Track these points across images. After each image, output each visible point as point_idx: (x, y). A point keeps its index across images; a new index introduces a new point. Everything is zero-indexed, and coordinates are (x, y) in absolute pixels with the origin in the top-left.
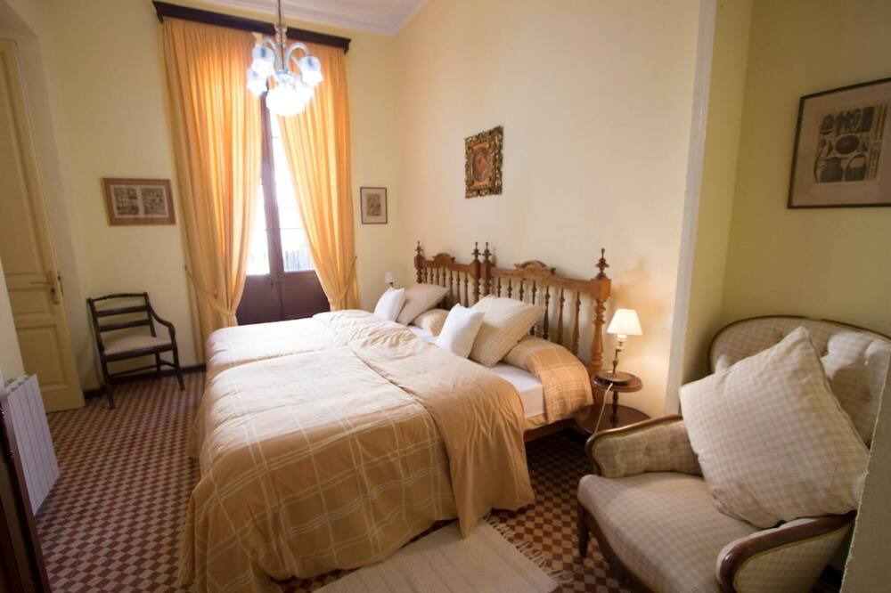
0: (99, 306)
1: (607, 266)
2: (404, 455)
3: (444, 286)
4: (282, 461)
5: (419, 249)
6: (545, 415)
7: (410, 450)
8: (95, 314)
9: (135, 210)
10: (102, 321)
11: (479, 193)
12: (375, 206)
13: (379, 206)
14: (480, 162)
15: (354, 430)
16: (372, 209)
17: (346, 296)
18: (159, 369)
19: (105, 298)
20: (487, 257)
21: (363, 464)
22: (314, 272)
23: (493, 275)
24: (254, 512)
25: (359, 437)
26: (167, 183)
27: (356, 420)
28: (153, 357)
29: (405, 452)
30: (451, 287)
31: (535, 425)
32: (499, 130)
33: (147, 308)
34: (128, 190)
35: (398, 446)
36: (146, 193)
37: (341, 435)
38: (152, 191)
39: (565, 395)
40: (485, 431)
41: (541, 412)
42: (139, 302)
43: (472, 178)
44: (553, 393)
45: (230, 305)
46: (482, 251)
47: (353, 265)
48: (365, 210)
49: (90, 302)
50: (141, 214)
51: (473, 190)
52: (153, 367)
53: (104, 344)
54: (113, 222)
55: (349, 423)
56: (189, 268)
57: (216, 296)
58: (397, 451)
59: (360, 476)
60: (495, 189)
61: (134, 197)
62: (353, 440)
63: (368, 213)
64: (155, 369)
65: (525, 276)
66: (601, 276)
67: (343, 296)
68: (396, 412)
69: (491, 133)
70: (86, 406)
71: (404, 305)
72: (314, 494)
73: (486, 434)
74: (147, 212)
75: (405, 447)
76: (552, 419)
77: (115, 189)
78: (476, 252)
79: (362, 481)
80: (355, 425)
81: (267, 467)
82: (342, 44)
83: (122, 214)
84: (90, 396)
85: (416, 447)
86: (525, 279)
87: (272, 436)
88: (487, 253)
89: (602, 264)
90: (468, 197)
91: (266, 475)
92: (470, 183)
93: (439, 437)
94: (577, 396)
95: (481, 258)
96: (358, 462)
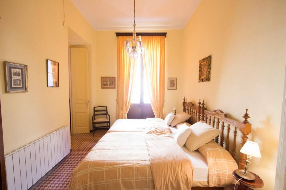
0: (96, 109)
1: (249, 117)
2: (136, 180)
3: (190, 114)
4: (96, 169)
5: (184, 99)
6: (208, 182)
7: (139, 179)
8: (95, 111)
9: (107, 85)
10: (96, 113)
11: (203, 81)
12: (173, 83)
13: (174, 84)
14: (203, 69)
15: (121, 165)
16: (172, 85)
17: (160, 113)
18: (107, 127)
19: (98, 107)
20: (203, 106)
21: (120, 179)
22: (150, 104)
23: (205, 113)
24: (84, 184)
25: (121, 169)
26: (114, 78)
27: (123, 162)
28: (106, 124)
29: (137, 179)
30: (192, 115)
31: (202, 185)
32: (210, 57)
33: (106, 110)
34: (106, 80)
35: (135, 176)
36: (110, 80)
37: (116, 166)
38: (111, 80)
39: (221, 175)
40: (172, 180)
41: (206, 180)
42: (105, 109)
43: (201, 75)
44: (214, 172)
45: (125, 112)
46: (202, 103)
47: (163, 103)
48: (169, 85)
49: (94, 108)
50: (108, 86)
51: (201, 80)
52: (106, 126)
53: (96, 118)
54: (102, 88)
55: (121, 162)
56: (117, 101)
57: (122, 109)
58: (134, 178)
59: (119, 183)
60: (208, 79)
61: (107, 82)
62: (119, 169)
63: (170, 86)
64: (106, 127)
65: (215, 116)
66: (246, 122)
67: (159, 113)
68: (139, 162)
69: (207, 58)
70: (90, 133)
71: (174, 119)
72: (103, 184)
73: (172, 181)
74: (109, 85)
75: (137, 177)
76: (212, 185)
77: (103, 80)
78: (200, 103)
79: (120, 186)
80: (122, 164)
81: (91, 170)
82: (164, 34)
83: (104, 86)
84: (91, 131)
85: (142, 179)
86: (215, 117)
87: (98, 160)
88: (203, 104)
89: (246, 116)
90: (199, 82)
91: (90, 172)
92: (200, 77)
93: (152, 178)
94: (229, 177)
95: (201, 106)
96: (119, 178)
